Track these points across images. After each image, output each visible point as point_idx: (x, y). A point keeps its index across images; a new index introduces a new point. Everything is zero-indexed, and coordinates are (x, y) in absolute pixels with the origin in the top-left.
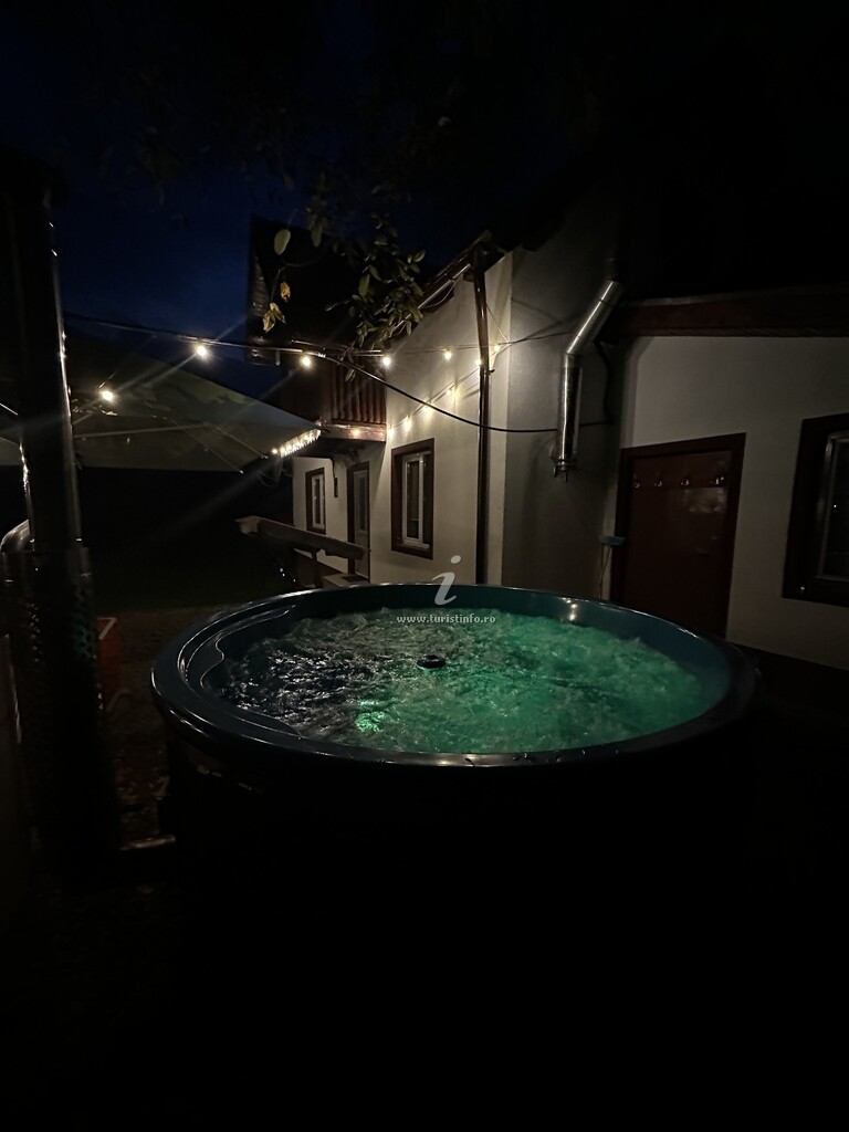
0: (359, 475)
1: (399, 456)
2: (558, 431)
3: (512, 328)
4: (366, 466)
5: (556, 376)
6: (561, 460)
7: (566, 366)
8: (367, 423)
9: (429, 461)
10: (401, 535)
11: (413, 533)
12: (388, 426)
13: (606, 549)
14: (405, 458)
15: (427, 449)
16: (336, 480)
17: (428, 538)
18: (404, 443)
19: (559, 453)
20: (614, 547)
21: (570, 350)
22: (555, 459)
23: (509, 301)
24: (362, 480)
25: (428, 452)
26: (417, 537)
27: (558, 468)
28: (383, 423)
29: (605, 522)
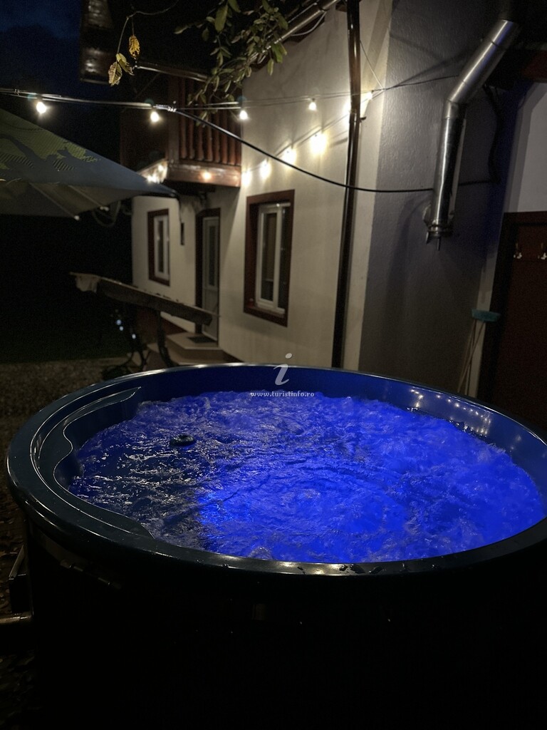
0: (209, 221)
1: (255, 205)
2: (433, 191)
3: (389, 69)
4: (217, 212)
5: (436, 126)
6: (435, 226)
7: (449, 115)
8: (220, 164)
9: (289, 214)
10: (253, 295)
11: (267, 294)
12: (243, 169)
13: (479, 325)
14: (261, 207)
15: (286, 201)
16: (182, 226)
17: (284, 302)
18: (261, 191)
19: (433, 216)
20: (488, 324)
21: (454, 96)
22: (428, 222)
23: (387, 36)
24: (212, 229)
25: (288, 204)
26: (271, 298)
27: (431, 233)
28: (237, 166)
29: (480, 295)
